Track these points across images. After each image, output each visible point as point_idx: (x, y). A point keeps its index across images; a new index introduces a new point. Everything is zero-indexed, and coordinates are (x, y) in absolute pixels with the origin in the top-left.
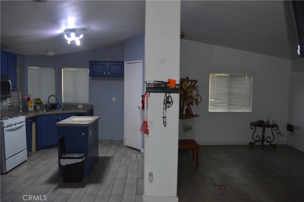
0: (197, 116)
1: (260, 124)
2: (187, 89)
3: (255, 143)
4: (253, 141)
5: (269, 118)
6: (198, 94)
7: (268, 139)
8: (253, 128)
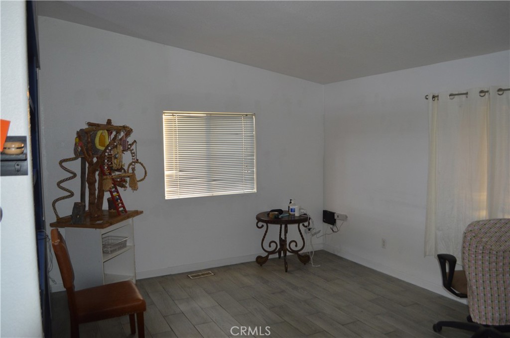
0: (137, 213)
1: (277, 218)
2: (105, 151)
3: (267, 256)
4: (264, 254)
5: (292, 202)
6: (137, 161)
7: (293, 245)
8: (263, 226)
